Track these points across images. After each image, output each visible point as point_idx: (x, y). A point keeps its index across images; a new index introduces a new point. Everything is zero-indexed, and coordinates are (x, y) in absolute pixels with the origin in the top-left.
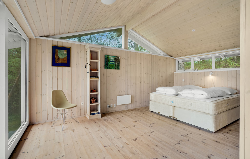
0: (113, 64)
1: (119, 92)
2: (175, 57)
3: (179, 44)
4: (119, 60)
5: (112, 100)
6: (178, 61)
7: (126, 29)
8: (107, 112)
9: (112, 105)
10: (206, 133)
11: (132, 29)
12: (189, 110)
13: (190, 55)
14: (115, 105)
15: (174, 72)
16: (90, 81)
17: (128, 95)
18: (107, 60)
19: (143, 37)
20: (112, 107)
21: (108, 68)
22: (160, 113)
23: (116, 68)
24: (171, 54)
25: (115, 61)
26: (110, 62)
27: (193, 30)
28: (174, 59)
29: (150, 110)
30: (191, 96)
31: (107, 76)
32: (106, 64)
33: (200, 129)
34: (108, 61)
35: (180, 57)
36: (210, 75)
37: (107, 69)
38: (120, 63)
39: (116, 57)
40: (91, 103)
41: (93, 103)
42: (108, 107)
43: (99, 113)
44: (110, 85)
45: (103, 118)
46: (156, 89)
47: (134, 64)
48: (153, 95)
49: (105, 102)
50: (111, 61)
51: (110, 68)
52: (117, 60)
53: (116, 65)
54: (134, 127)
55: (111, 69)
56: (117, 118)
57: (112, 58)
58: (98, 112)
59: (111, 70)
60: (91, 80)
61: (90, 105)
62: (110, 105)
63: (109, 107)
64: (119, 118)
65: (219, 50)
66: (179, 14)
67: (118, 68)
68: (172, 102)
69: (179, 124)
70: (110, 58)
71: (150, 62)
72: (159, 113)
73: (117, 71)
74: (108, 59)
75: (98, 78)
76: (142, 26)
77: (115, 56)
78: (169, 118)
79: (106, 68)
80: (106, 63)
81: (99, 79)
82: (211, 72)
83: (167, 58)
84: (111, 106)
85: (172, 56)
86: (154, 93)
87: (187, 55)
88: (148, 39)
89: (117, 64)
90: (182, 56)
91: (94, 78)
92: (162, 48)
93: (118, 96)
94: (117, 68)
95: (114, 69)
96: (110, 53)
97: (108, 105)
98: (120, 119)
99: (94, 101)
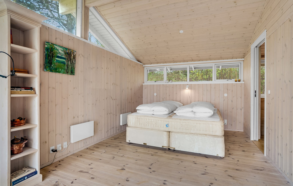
0: (64, 63)
1: (74, 118)
2: (144, 64)
3: (157, 46)
4: (74, 58)
5: (60, 134)
6: (147, 69)
7: (86, 3)
8: (50, 163)
9: (60, 145)
10: (216, 160)
11: (95, 8)
12: (193, 134)
13: (163, 63)
14: (65, 145)
15: (143, 84)
16: (11, 98)
17: (89, 121)
18: (50, 53)
19: (110, 26)
20: (61, 148)
21: (51, 71)
22: (146, 144)
23: (67, 73)
24: (141, 59)
25: (66, 58)
26: (57, 59)
27: (181, 32)
28: (144, 66)
29: (127, 141)
30: (191, 115)
31: (49, 88)
32: (48, 62)
33: (206, 156)
34: (53, 56)
35: (151, 64)
36: (187, 88)
37: (51, 73)
38: (75, 63)
39: (69, 49)
40: (13, 153)
41: (17, 153)
42: (51, 152)
43: (36, 173)
44: (56, 105)
45: (47, 180)
46: (137, 108)
47: (98, 68)
48: (132, 118)
49: (46, 142)
50: (58, 57)
51: (56, 70)
52: (70, 55)
53: (68, 66)
54: (127, 183)
55: (59, 72)
56: (81, 171)
57: (60, 51)
58: (32, 171)
59: (57, 75)
60: (13, 96)
61: (11, 161)
62: (56, 147)
63: (55, 151)
64: (85, 171)
65: (195, 61)
66: (175, 3)
67: (72, 73)
68: (167, 126)
69: (181, 156)
70: (57, 50)
71: (118, 66)
72: (144, 144)
73: (70, 77)
74: (52, 51)
75: (34, 90)
76: (115, 6)
77: (66, 48)
78: (163, 149)
79: (47, 70)
80: (47, 59)
81: (35, 93)
82: (188, 84)
83: (136, 64)
84: (59, 147)
85: (142, 62)
86: (134, 114)
87: (160, 63)
88: (117, 31)
89: (71, 64)
90: (154, 63)
91: (23, 90)
92: (131, 49)
93: (72, 127)
94: (70, 72)
95: (63, 73)
96: (56, 39)
97: (53, 148)
98: (89, 172)
99: (20, 147)
